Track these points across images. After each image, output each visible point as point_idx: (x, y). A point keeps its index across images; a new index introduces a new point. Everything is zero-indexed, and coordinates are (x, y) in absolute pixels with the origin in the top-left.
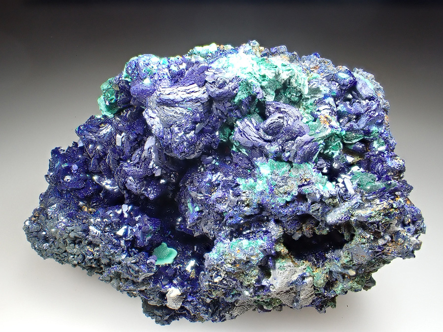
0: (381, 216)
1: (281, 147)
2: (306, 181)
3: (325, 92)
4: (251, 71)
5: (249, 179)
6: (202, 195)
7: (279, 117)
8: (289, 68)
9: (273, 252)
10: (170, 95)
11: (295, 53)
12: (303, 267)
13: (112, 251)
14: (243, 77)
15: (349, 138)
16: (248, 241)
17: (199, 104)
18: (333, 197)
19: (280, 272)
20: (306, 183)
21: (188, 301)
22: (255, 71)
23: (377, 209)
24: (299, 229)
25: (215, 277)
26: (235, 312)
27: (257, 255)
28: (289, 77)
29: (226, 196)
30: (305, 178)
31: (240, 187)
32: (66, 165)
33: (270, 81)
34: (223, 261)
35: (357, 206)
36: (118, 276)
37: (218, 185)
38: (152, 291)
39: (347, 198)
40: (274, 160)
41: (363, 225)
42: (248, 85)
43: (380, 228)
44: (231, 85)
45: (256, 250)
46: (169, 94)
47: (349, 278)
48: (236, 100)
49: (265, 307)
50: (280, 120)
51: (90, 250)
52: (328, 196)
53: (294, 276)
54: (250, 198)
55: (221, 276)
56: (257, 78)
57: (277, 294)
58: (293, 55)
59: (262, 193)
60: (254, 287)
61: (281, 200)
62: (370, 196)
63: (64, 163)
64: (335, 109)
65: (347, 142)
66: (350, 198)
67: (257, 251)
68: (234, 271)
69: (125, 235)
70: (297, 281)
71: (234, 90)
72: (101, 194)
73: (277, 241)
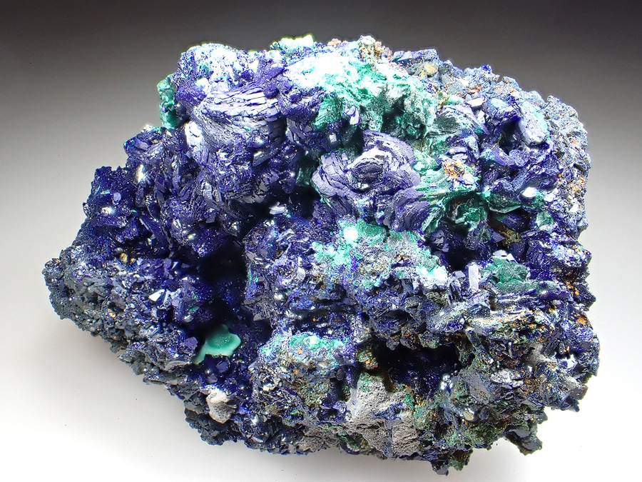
0: (513, 333)
1: (372, 203)
2: (402, 259)
3: (463, 127)
4: (342, 81)
5: (328, 245)
6: (261, 259)
7: (377, 157)
8: (404, 83)
9: (352, 361)
10: (219, 106)
11: (449, 62)
12: (401, 394)
13: (138, 321)
14: (329, 89)
15: (497, 204)
16: (319, 338)
17: (262, 123)
18: (438, 290)
19: (362, 393)
20: (402, 262)
21: (239, 414)
22: (350, 81)
23: (506, 320)
24: (396, 334)
25: (266, 383)
26: (304, 445)
27: (328, 362)
28: (401, 95)
29: (293, 265)
30: (402, 254)
31: (315, 255)
32: (108, 192)
33: (374, 100)
34: (276, 361)
35: (477, 310)
36: (141, 357)
37: (285, 248)
38: (187, 388)
39: (465, 296)
40: (365, 220)
41: (485, 342)
42: (338, 103)
43: (510, 351)
44: (309, 100)
45: (329, 354)
46: (220, 103)
47: (466, 424)
48: (318, 123)
49: (348, 446)
50: (379, 160)
51: (111, 314)
52: (430, 287)
53: (384, 404)
54: (325, 273)
55: (273, 383)
56: (354, 93)
57: (358, 428)
58: (445, 65)
59: (342, 268)
60: (321, 409)
61: (366, 283)
62: (503, 298)
63: (105, 189)
64: (477, 156)
65: (493, 210)
66: (470, 296)
67: (329, 356)
68: (290, 379)
69: (160, 301)
70: (386, 412)
71: (312, 107)
72: (149, 240)
73: (360, 347)
